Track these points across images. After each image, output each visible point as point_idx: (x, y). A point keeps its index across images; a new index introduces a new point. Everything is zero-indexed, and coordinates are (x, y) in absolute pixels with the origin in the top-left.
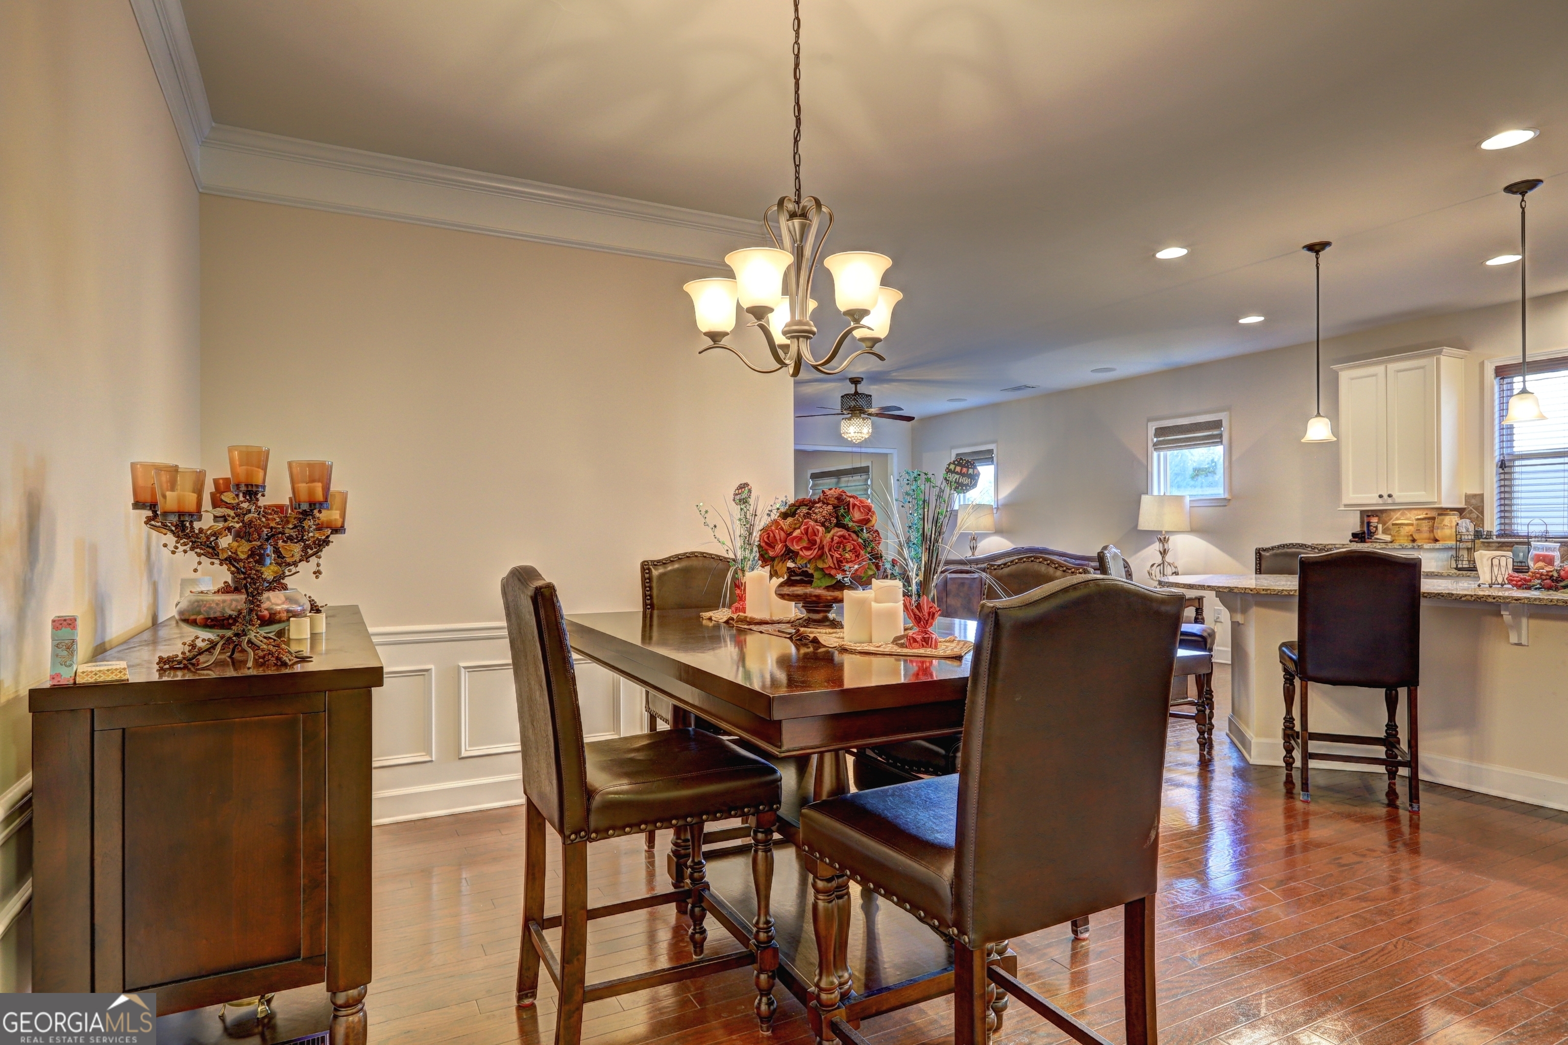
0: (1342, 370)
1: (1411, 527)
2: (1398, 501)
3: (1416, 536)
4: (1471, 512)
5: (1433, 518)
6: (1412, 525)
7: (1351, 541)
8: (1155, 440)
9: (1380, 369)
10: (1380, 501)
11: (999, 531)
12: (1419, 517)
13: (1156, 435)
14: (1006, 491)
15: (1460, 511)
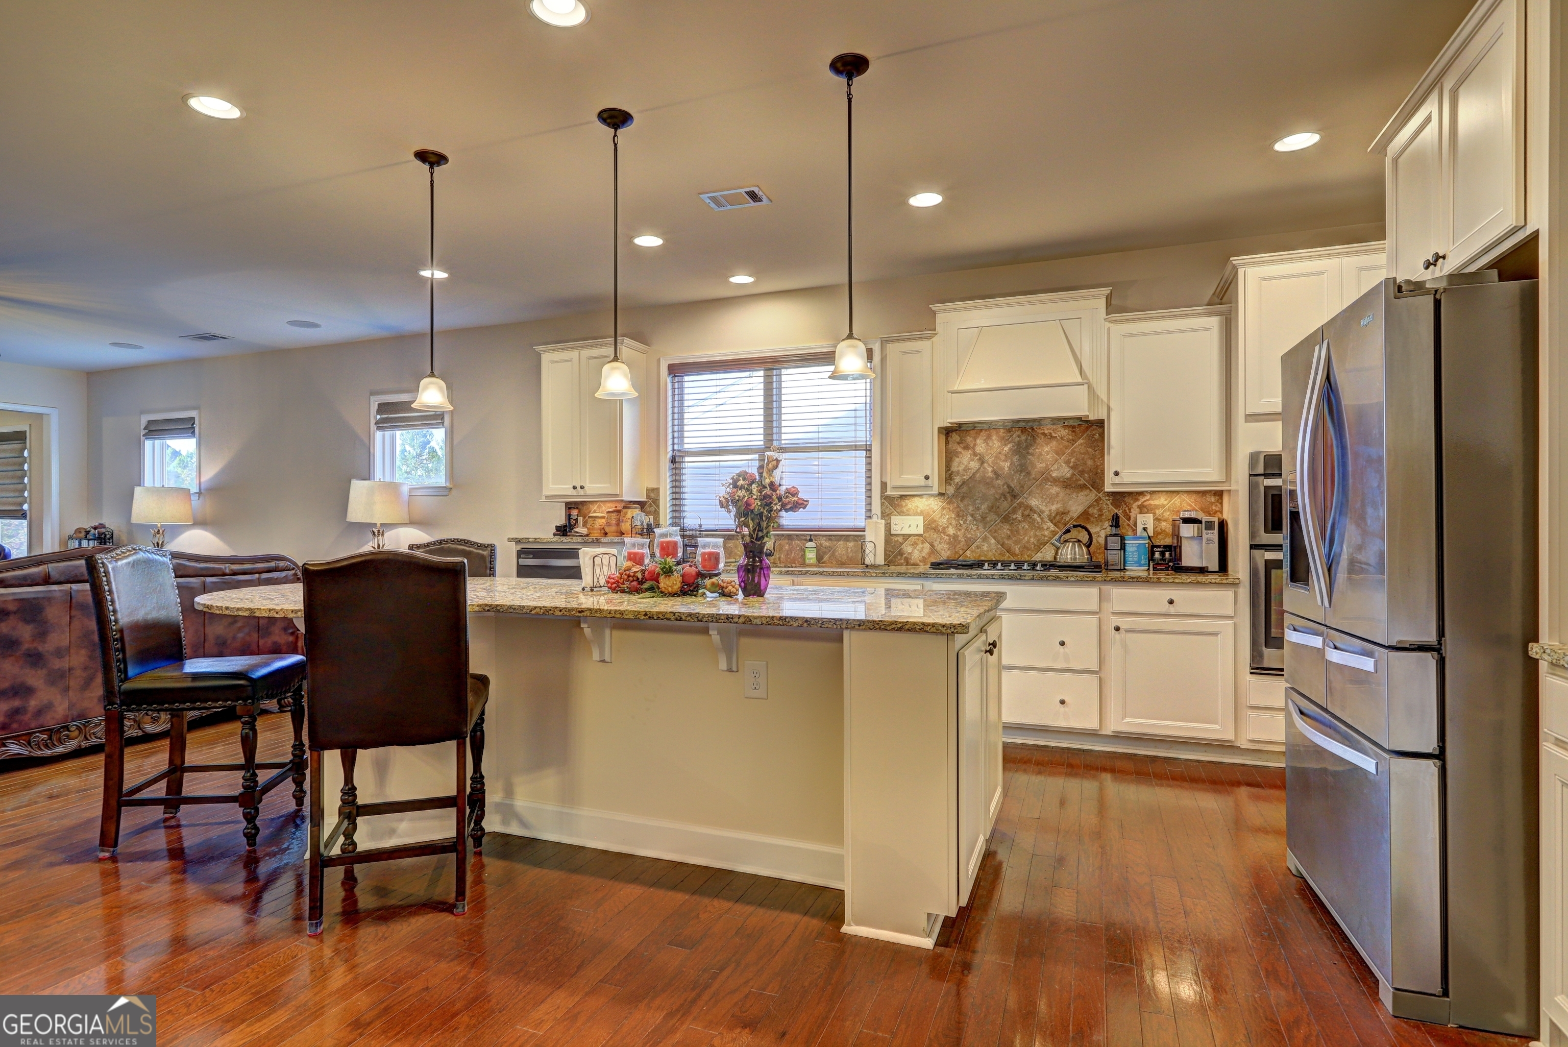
0: (544, 352)
1: (603, 520)
2: (589, 492)
3: (607, 530)
4: (651, 506)
5: (619, 512)
6: (603, 517)
7: (554, 535)
8: (379, 417)
9: (574, 355)
10: (574, 492)
11: (199, 523)
12: (610, 510)
13: (379, 411)
14: (209, 473)
15: (642, 505)
